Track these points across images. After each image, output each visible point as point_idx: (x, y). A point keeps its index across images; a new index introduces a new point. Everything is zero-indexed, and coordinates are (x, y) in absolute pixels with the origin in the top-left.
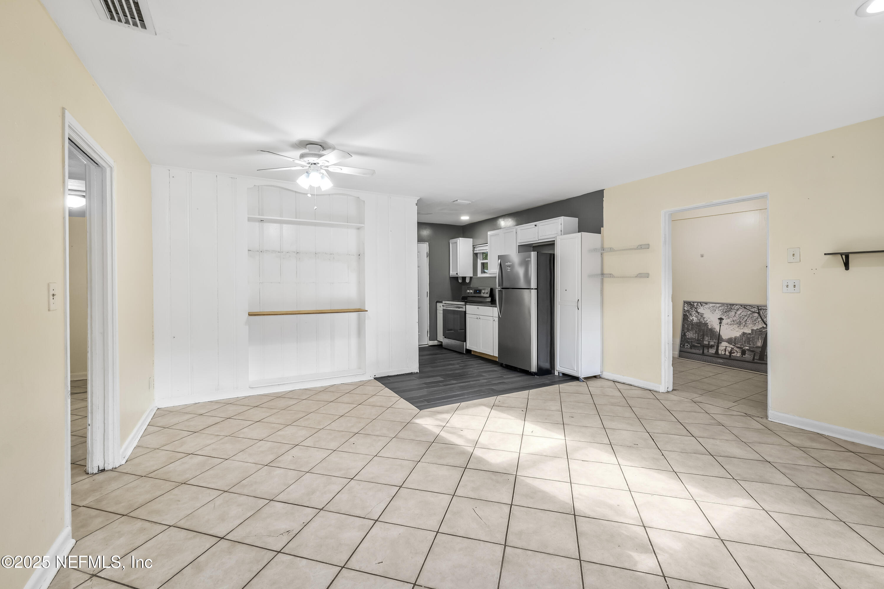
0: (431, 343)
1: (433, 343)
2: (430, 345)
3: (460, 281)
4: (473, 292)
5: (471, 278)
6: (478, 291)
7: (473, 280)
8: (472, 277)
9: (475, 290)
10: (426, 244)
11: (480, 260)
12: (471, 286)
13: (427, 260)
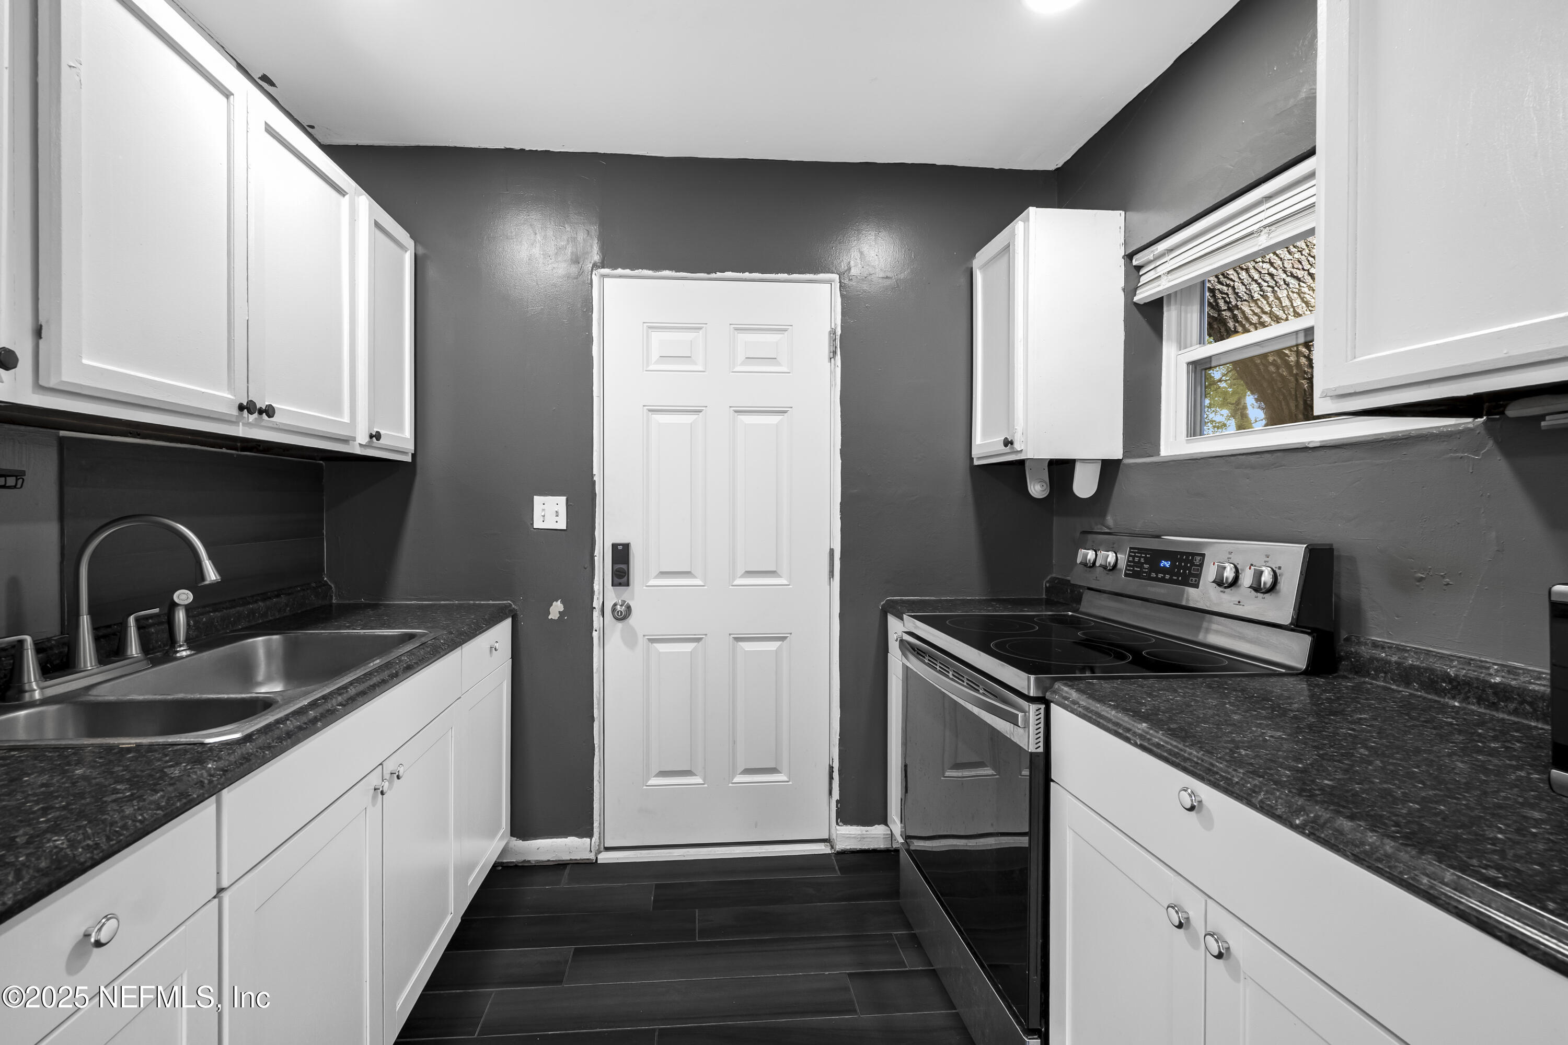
0: (849, 837)
1: (862, 838)
2: (840, 846)
3: (1037, 489)
4: (1122, 564)
5: (1109, 469)
6: (1166, 564)
7: (1123, 486)
8: (1117, 462)
9: (1141, 550)
10: (830, 282)
11: (1182, 345)
12: (1110, 520)
13: (832, 373)
